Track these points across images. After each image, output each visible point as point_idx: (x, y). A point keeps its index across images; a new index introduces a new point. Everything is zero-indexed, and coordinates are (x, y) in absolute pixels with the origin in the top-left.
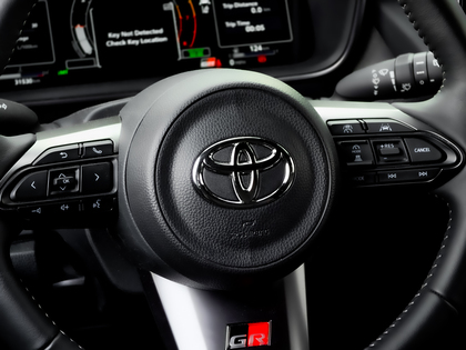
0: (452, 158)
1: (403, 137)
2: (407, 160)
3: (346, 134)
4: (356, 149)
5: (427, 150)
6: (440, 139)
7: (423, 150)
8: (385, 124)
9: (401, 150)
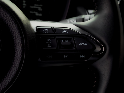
0: (98, 49)
1: (73, 37)
2: (74, 49)
3: (45, 33)
4: (49, 41)
5: (85, 44)
6: (93, 39)
7: (83, 44)
8: (65, 30)
9: (72, 43)
